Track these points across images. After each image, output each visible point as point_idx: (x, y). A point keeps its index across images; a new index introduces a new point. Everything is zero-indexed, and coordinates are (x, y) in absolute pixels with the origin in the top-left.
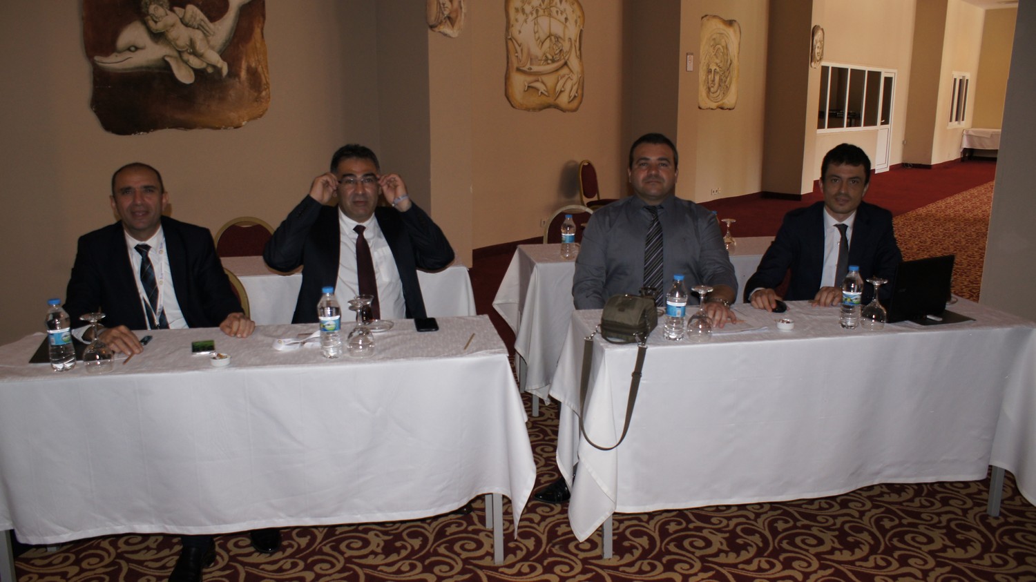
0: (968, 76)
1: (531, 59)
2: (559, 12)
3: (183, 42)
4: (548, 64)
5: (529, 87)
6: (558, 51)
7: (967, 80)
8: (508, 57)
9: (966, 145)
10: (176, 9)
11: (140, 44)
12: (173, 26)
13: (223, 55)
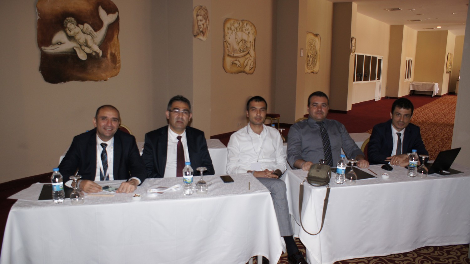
0: (412, 59)
1: (234, 51)
2: (246, 30)
3: (82, 41)
4: (241, 53)
5: (233, 63)
6: (245, 47)
7: (411, 61)
8: (224, 50)
9: (411, 89)
10: (80, 25)
11: (63, 41)
12: (78, 33)
13: (100, 47)
